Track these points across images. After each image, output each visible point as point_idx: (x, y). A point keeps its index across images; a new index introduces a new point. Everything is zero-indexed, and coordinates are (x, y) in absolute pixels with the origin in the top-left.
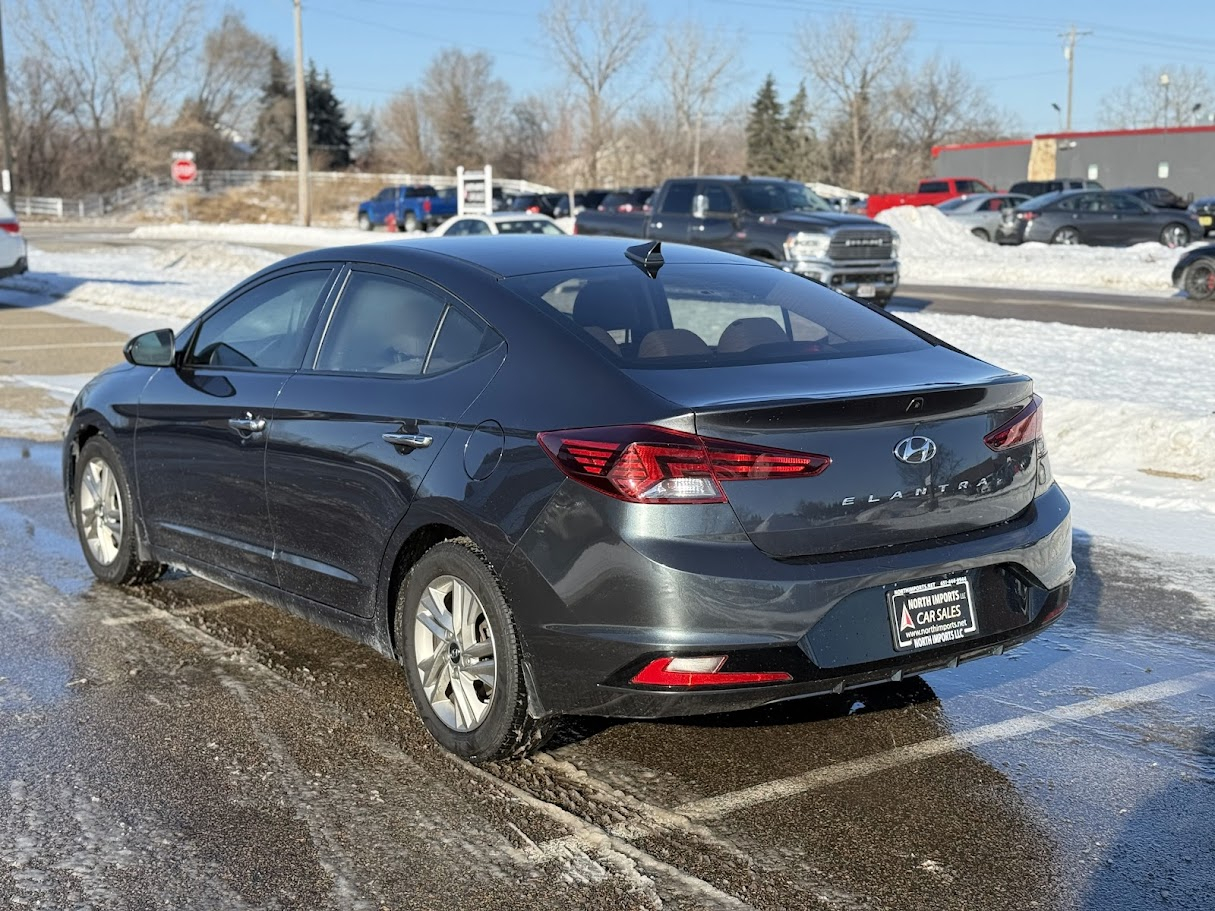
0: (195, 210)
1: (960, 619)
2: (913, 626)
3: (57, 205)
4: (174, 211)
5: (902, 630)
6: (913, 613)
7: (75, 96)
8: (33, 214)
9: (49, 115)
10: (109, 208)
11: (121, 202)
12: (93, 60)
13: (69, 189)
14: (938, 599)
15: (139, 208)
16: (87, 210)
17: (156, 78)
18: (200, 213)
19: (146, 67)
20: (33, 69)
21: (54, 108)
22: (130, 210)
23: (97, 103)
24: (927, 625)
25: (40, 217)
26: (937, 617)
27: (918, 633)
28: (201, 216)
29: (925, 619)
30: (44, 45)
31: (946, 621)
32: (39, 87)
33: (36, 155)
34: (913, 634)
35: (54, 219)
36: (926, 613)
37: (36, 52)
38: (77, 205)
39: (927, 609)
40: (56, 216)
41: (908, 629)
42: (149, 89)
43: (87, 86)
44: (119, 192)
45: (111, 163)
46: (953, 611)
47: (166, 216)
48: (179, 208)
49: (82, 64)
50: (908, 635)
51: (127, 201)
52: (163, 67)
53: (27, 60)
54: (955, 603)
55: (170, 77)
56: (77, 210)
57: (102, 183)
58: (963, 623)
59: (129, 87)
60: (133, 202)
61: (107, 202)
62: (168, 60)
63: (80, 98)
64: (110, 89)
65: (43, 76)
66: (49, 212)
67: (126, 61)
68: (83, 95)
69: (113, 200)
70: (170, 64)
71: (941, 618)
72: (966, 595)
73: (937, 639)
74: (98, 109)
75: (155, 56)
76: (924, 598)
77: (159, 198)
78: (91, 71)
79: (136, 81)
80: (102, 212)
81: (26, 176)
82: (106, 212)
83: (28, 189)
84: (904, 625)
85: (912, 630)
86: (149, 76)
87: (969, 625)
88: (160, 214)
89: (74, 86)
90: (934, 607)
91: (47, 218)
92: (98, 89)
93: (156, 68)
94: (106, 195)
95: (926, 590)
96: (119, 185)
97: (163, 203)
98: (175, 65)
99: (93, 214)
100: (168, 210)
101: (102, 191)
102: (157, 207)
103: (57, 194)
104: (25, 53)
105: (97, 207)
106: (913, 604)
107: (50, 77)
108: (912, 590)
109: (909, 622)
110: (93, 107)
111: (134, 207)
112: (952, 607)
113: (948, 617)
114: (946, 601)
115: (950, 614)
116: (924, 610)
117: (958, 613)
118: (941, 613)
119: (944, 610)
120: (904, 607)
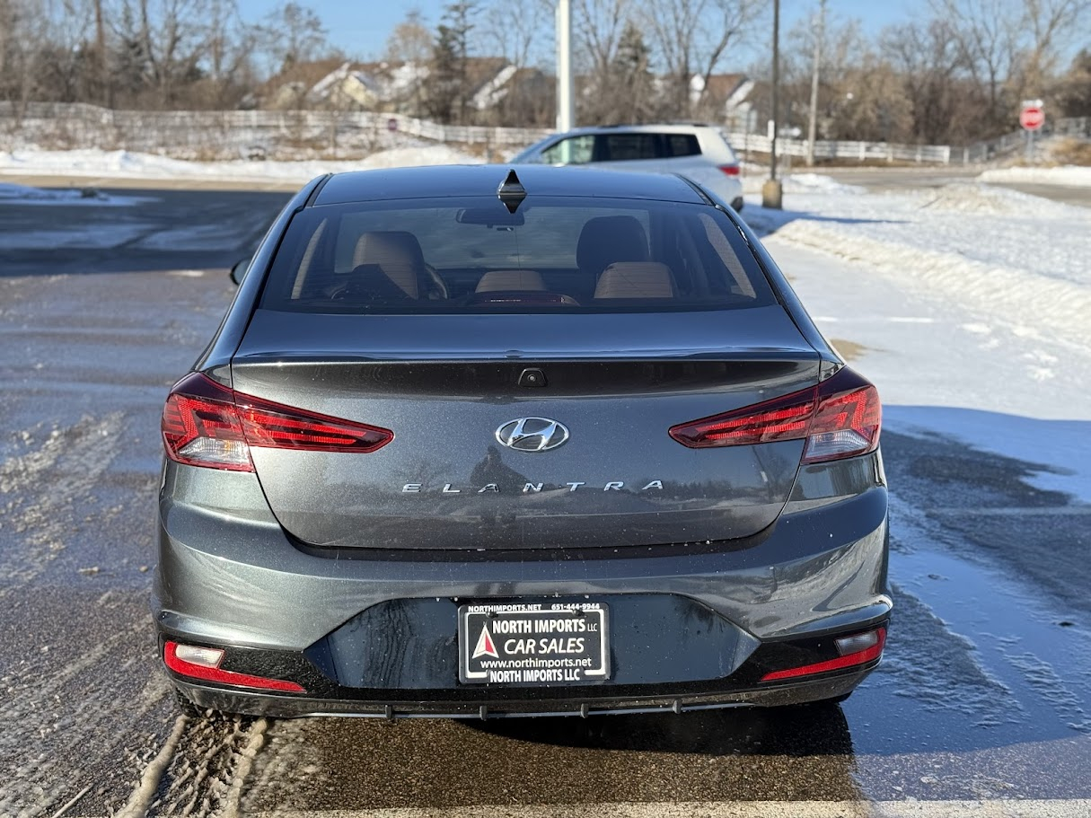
0: (1073, 155)
1: (582, 656)
2: (496, 655)
3: (944, 152)
4: (1052, 156)
5: (475, 656)
6: (499, 639)
7: (974, 52)
8: (924, 161)
9: (949, 72)
10: (992, 154)
11: (1004, 149)
12: (995, 19)
13: (957, 138)
14: (542, 626)
15: (1021, 154)
16: (971, 158)
17: (1054, 32)
18: (1078, 157)
19: (1044, 23)
20: (939, 31)
21: (954, 66)
22: (1012, 156)
23: (995, 58)
24: (520, 656)
25: (927, 164)
26: (538, 647)
27: (502, 664)
28: (1078, 161)
29: (518, 648)
30: (952, 8)
31: (553, 656)
32: (943, 46)
33: (933, 108)
34: (494, 664)
35: (941, 165)
36: (521, 641)
37: (945, 15)
38: (962, 153)
39: (526, 637)
40: (942, 162)
41: (486, 658)
42: (1045, 43)
43: (986, 43)
44: (1003, 140)
45: (999, 111)
46: (570, 645)
47: (1044, 161)
48: (1057, 153)
49: (984, 24)
50: (484, 664)
51: (1009, 148)
52: (1061, 22)
53: (937, 22)
54: (577, 635)
55: (1065, 31)
56: (962, 157)
57: (989, 131)
58: (586, 662)
59: (1027, 42)
60: (1015, 149)
61: (991, 149)
62: (1066, 15)
63: (978, 54)
64: (1009, 46)
65: (947, 36)
66: (937, 159)
67: (1025, 19)
68: (982, 51)
69: (997, 147)
70: (1067, 19)
71: (546, 650)
72: (598, 628)
73: (530, 676)
74: (994, 64)
75: (1053, 11)
76: (520, 622)
77: (1040, 145)
78: (992, 29)
79: (1033, 36)
80: (984, 157)
81: (921, 126)
82: (989, 159)
83: (920, 140)
84: (480, 650)
85: (494, 659)
86: (1046, 30)
87: (596, 666)
88: (1038, 160)
89: (975, 42)
90: (537, 636)
91: (934, 164)
92: (997, 45)
93: (1052, 25)
94: (991, 142)
95: (523, 612)
96: (1005, 133)
97: (1043, 150)
98: (1073, 20)
99: (977, 160)
100: (1047, 156)
101: (986, 139)
102: (1037, 152)
103: (945, 143)
104: (934, 16)
105: (981, 154)
106: (498, 627)
107: (953, 36)
108: (500, 609)
109: (488, 648)
110: (990, 62)
111: (1015, 153)
112: (570, 640)
113: (560, 651)
114: (560, 630)
115: (564, 647)
116: (517, 637)
117: (579, 648)
118: (547, 644)
119: (554, 641)
120: (485, 629)
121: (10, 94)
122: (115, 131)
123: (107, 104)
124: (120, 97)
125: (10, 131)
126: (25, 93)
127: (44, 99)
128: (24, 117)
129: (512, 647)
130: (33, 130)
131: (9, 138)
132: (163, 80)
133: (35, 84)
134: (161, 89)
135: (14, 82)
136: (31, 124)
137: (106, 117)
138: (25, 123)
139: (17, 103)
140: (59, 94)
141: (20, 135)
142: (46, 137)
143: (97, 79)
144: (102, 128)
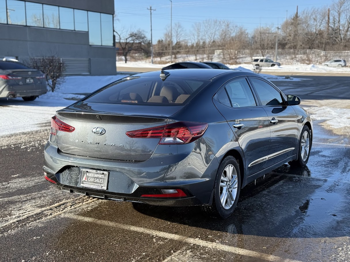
2: (86, 181)
6: (88, 177)
14: (96, 176)
24: (91, 182)
26: (94, 180)
31: (97, 183)
41: (85, 181)
46: (100, 181)
50: (84, 183)
58: (103, 185)
71: (96, 181)
72: (106, 177)
73: (92, 187)
76: (92, 174)
84: (84, 179)
85: (86, 182)
90: (94, 178)
106: (88, 174)
108: (88, 170)
109: (85, 179)
112: (101, 179)
113: (98, 182)
114: (99, 177)
115: (99, 181)
116: (91, 177)
117: (102, 182)
118: (96, 180)
119: (97, 179)
120: (85, 174)
121: (293, 47)
122: (324, 58)
123: (323, 49)
124: (328, 47)
125: (292, 59)
126: (298, 47)
127: (304, 48)
128: (297, 54)
129: (90, 179)
130: (299, 58)
131: (292, 61)
132: (343, 41)
133: (301, 44)
134: (342, 44)
135: (295, 44)
136: (299, 56)
137: (323, 53)
138: (297, 56)
139: (295, 50)
140: (308, 47)
141: (295, 60)
142: (303, 60)
143: (321, 41)
144: (321, 57)
